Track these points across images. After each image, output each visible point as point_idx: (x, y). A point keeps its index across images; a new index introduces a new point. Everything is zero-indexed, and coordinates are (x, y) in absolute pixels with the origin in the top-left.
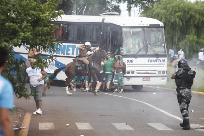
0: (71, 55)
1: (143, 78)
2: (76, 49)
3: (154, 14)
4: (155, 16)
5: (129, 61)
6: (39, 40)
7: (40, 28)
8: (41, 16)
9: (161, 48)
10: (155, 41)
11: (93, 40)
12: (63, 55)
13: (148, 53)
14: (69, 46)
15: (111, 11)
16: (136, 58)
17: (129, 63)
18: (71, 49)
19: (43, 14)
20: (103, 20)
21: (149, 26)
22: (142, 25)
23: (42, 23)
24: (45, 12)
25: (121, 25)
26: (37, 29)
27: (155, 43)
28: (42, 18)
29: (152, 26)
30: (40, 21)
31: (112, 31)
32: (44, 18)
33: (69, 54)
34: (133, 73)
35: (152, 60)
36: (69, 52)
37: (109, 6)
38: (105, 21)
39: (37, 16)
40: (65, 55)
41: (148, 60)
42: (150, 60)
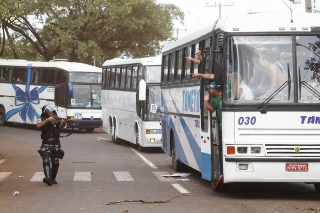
1: (287, 165)
5: (245, 120)
13: (300, 101)
16: (265, 113)
17: (244, 126)
20: (215, 23)
21: (309, 30)
22: (288, 30)
29: (317, 32)
34: (257, 150)
35: (313, 118)
36: (193, 106)
41: (301, 117)
42: (306, 117)
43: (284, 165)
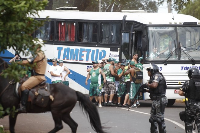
0: (85, 62)
1: (175, 91)
2: (91, 53)
3: (196, 11)
4: (197, 14)
6: (13, 39)
7: (13, 24)
8: (14, 7)
9: (198, 52)
10: (191, 43)
11: (113, 43)
12: (75, 61)
13: (181, 59)
14: (82, 50)
15: (145, 8)
16: (166, 65)
18: (85, 53)
19: (16, 4)
20: (125, 17)
21: (182, 24)
22: (173, 23)
23: (17, 17)
24: (20, 2)
25: (147, 23)
26: (9, 24)
27: (191, 46)
28: (15, 9)
29: (186, 25)
30: (14, 14)
31: (135, 32)
32: (18, 10)
33: (82, 60)
35: (186, 67)
36: (82, 58)
37: (143, 2)
38: (127, 19)
39: (9, 6)
40: (78, 61)
41: (181, 67)
42: (183, 67)
43: (173, 90)
